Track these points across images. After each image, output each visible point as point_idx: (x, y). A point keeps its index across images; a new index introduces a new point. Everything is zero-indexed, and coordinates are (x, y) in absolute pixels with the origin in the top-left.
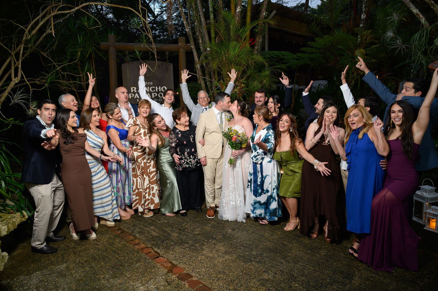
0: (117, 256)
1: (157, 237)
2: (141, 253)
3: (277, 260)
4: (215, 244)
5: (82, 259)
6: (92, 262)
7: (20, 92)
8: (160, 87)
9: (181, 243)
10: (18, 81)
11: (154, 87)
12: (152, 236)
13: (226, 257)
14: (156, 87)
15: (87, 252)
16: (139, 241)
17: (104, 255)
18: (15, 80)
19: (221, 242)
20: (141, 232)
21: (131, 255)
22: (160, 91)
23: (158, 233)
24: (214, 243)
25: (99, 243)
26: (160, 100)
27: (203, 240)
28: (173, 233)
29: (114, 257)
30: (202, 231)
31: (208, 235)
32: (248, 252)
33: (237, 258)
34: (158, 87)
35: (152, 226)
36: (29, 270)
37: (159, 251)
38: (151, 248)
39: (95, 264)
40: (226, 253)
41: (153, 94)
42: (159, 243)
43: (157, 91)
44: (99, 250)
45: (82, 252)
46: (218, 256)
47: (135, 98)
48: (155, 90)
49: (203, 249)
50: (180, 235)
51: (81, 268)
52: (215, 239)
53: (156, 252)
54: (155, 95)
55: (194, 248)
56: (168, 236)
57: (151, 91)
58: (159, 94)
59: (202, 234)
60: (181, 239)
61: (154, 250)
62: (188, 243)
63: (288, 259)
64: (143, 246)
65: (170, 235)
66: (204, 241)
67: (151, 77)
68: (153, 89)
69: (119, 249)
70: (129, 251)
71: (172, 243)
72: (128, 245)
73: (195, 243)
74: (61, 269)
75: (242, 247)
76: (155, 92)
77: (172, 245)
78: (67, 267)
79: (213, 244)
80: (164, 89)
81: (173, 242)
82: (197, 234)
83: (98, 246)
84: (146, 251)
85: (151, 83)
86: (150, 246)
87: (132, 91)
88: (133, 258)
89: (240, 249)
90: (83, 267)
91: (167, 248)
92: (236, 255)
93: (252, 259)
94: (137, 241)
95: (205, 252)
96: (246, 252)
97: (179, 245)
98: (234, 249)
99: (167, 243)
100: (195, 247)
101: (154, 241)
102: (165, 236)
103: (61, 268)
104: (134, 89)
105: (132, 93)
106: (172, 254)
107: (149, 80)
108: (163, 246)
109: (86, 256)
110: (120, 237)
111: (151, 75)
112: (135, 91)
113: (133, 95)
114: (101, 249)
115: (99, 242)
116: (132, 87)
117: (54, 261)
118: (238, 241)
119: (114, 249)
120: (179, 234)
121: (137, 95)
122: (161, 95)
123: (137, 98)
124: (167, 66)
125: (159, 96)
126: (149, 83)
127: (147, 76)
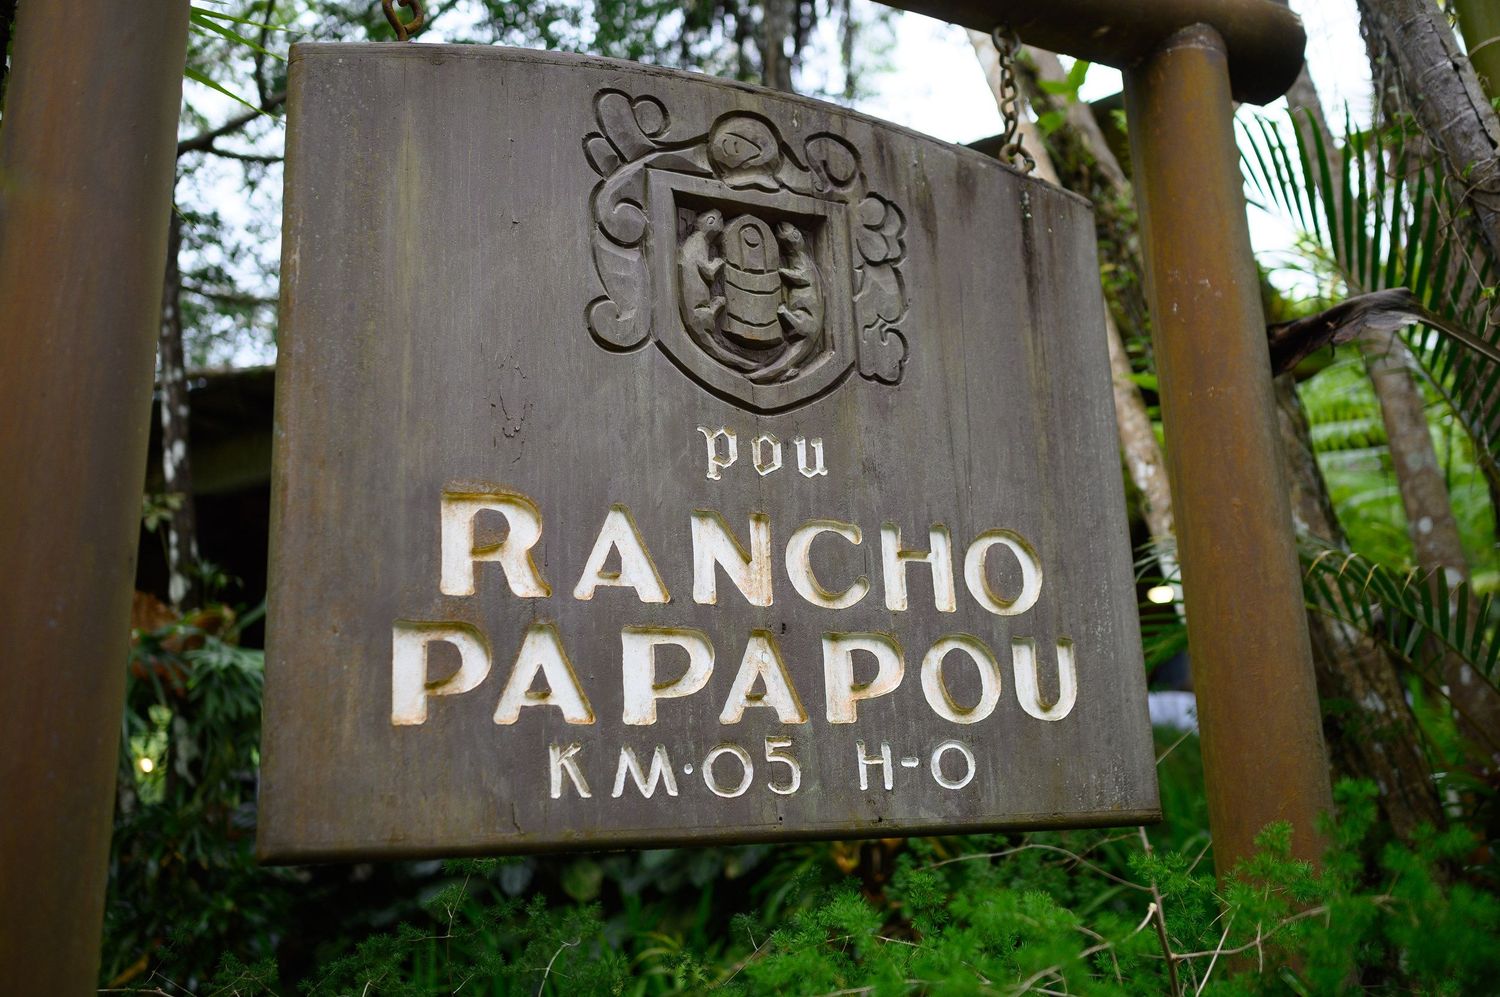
8: (940, 545)
11: (852, 537)
14: (890, 543)
22: (945, 600)
26: (955, 766)
34: (915, 546)
41: (836, 661)
43: (896, 598)
47: (507, 712)
48: (856, 595)
54: (864, 669)
57: (805, 587)
58: (938, 657)
67: (795, 351)
68: (831, 568)
76: (870, 619)
80: (1004, 578)
85: (811, 459)
87: (457, 581)
104: (490, 534)
105: (460, 616)
107: (766, 396)
112: (523, 584)
113: (475, 668)
116: (463, 497)
121: (540, 654)
122: (961, 684)
123: (542, 723)
124: (1025, 222)
125: (937, 699)
126: (768, 457)
127: (737, 328)
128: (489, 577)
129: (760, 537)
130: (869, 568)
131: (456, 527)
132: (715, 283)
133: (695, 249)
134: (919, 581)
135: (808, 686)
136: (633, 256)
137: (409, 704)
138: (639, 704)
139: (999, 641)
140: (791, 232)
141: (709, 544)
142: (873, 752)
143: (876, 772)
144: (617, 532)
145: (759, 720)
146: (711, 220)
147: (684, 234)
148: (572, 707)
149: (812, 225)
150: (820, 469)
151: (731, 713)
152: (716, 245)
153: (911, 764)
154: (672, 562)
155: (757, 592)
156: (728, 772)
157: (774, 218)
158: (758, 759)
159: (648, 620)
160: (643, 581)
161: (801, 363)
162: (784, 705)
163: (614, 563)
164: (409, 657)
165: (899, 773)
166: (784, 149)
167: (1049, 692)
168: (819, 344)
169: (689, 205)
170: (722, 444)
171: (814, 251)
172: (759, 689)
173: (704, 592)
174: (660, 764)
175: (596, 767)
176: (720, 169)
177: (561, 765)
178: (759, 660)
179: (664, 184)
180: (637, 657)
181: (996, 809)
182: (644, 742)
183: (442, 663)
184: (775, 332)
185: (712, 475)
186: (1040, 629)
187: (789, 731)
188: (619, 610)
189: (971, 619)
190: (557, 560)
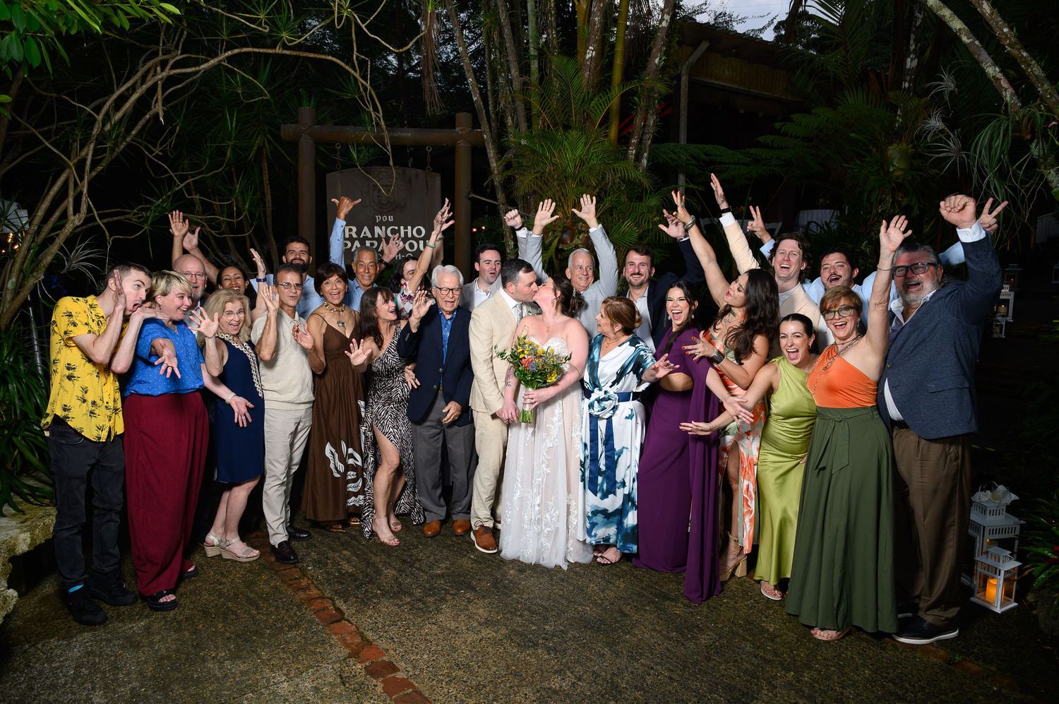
0: (254, 612)
1: (351, 575)
2: (306, 609)
3: (595, 649)
4: (469, 601)
5: (181, 614)
6: (200, 620)
7: (83, 245)
8: (409, 228)
9: (398, 592)
10: (79, 221)
11: (397, 228)
12: (340, 572)
13: (486, 632)
14: (402, 228)
15: (194, 598)
16: (310, 582)
17: (228, 608)
18: (75, 221)
19: (484, 597)
20: (320, 562)
21: (284, 612)
22: (410, 236)
23: (354, 567)
24: (468, 599)
25: (224, 580)
27: (446, 590)
28: (387, 569)
29: (248, 614)
30: (452, 569)
31: (462, 578)
32: (535, 625)
33: (508, 637)
34: (406, 228)
35: (346, 549)
36: (70, 627)
37: (344, 607)
38: (331, 599)
39: (204, 626)
40: (487, 623)
42: (350, 589)
43: (402, 235)
44: (221, 595)
45: (185, 596)
46: (468, 629)
49: (438, 610)
50: (401, 575)
51: (175, 631)
52: (473, 589)
53: (338, 610)
55: (421, 606)
56: (374, 575)
58: (408, 243)
59: (449, 576)
60: (400, 584)
61: (334, 605)
62: (411, 595)
63: (618, 648)
64: (314, 592)
65: (378, 572)
66: (447, 592)
67: (390, 204)
68: (393, 232)
69: (261, 597)
70: (282, 602)
71: (379, 592)
72: (284, 588)
73: (427, 597)
74: (134, 631)
75: (526, 613)
77: (376, 596)
78: (147, 629)
79: (466, 601)
80: (419, 232)
81: (380, 590)
82: (438, 576)
83: (221, 587)
84: (317, 604)
85: (391, 219)
86: (329, 595)
88: (287, 618)
89: (520, 616)
90: (178, 630)
91: (364, 602)
92: (507, 629)
93: (540, 641)
94: (304, 582)
95: (441, 618)
96: (531, 625)
97: (391, 597)
98: (509, 616)
99: (366, 591)
100: (424, 604)
101: (342, 583)
102: (367, 575)
103: (135, 629)
106: (370, 617)
107: (385, 211)
108: (357, 598)
109: (191, 606)
110: (274, 570)
111: (391, 200)
112: (354, 235)
113: (349, 245)
114: (226, 595)
115: (226, 577)
117: (123, 612)
118: (522, 598)
119: (252, 595)
120: (399, 571)
122: (411, 246)
124: (427, 180)
125: (408, 248)
126: (385, 218)
127: (382, 202)
128: (350, 235)
129: (383, 228)
130: (399, 231)
132: (379, 196)
133: (376, 193)
136: (367, 195)
139: (417, 240)
140: (390, 187)
141: (377, 230)
144: (366, 229)
146: (378, 188)
147: (374, 191)
152: (379, 191)
154: (372, 232)
155: (383, 235)
157: (387, 186)
159: (369, 239)
160: (370, 236)
161: (391, 206)
163: (365, 233)
166: (389, 176)
168: (393, 203)
169: (375, 186)
170: (378, 218)
173: (376, 236)
176: (380, 180)
184: (387, 202)
185: (377, 221)
188: (366, 238)
189: (413, 238)
190: (358, 233)
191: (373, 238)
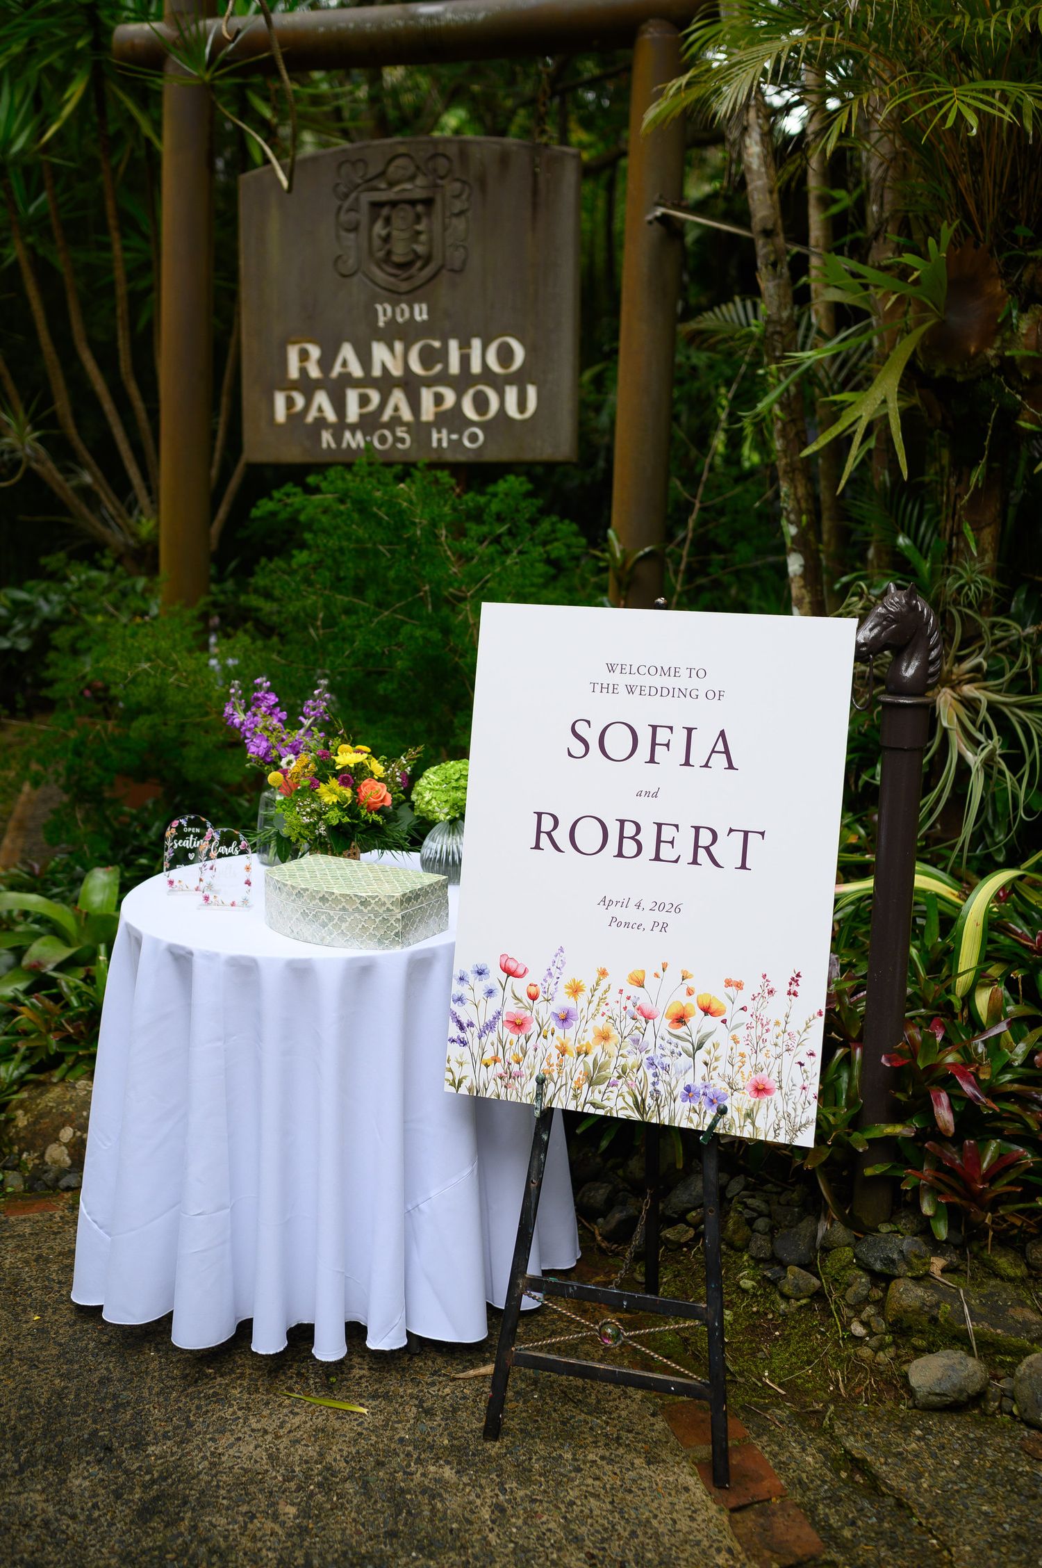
8: (476, 344)
11: (437, 344)
14: (453, 345)
22: (476, 368)
26: (474, 438)
34: (465, 345)
41: (427, 396)
43: (454, 367)
47: (310, 418)
48: (438, 367)
54: (439, 399)
57: (416, 367)
58: (471, 392)
67: (419, 264)
68: (428, 357)
76: (444, 378)
80: (505, 355)
85: (421, 313)
87: (294, 373)
104: (304, 356)
105: (294, 386)
107: (404, 286)
111: (420, 249)
112: (314, 372)
113: (300, 403)
116: (294, 343)
121: (321, 399)
122: (481, 404)
123: (321, 422)
124: (535, 175)
125: (469, 411)
126: (403, 313)
127: (396, 259)
128: (303, 371)
129: (398, 346)
130: (443, 355)
131: (293, 354)
132: (387, 239)
133: (379, 229)
134: (465, 360)
135: (415, 406)
136: (352, 236)
137: (281, 415)
138: (353, 414)
139: (498, 383)
140: (420, 208)
141: (380, 352)
142: (439, 432)
143: (440, 440)
144: (347, 349)
145: (396, 421)
146: (385, 211)
147: (373, 221)
148: (331, 416)
149: (428, 202)
150: (425, 317)
151: (386, 417)
152: (388, 221)
153: (454, 437)
154: (365, 359)
155: (396, 371)
156: (383, 440)
157: (413, 203)
158: (393, 433)
159: (356, 383)
160: (356, 370)
161: (421, 269)
162: (407, 415)
163: (345, 364)
164: (280, 400)
165: (450, 441)
166: (418, 168)
167: (522, 406)
168: (428, 259)
169: (376, 206)
170: (385, 311)
171: (429, 214)
172: (396, 409)
173: (377, 372)
174: (359, 436)
175: (338, 438)
176: (391, 184)
177: (327, 437)
178: (398, 397)
179: (366, 198)
180: (352, 397)
181: (491, 456)
182: (353, 428)
183: (290, 402)
184: (410, 257)
185: (381, 324)
186: (519, 380)
187: (407, 424)
188: (347, 380)
189: (487, 376)
190: (326, 363)
191: (368, 381)
